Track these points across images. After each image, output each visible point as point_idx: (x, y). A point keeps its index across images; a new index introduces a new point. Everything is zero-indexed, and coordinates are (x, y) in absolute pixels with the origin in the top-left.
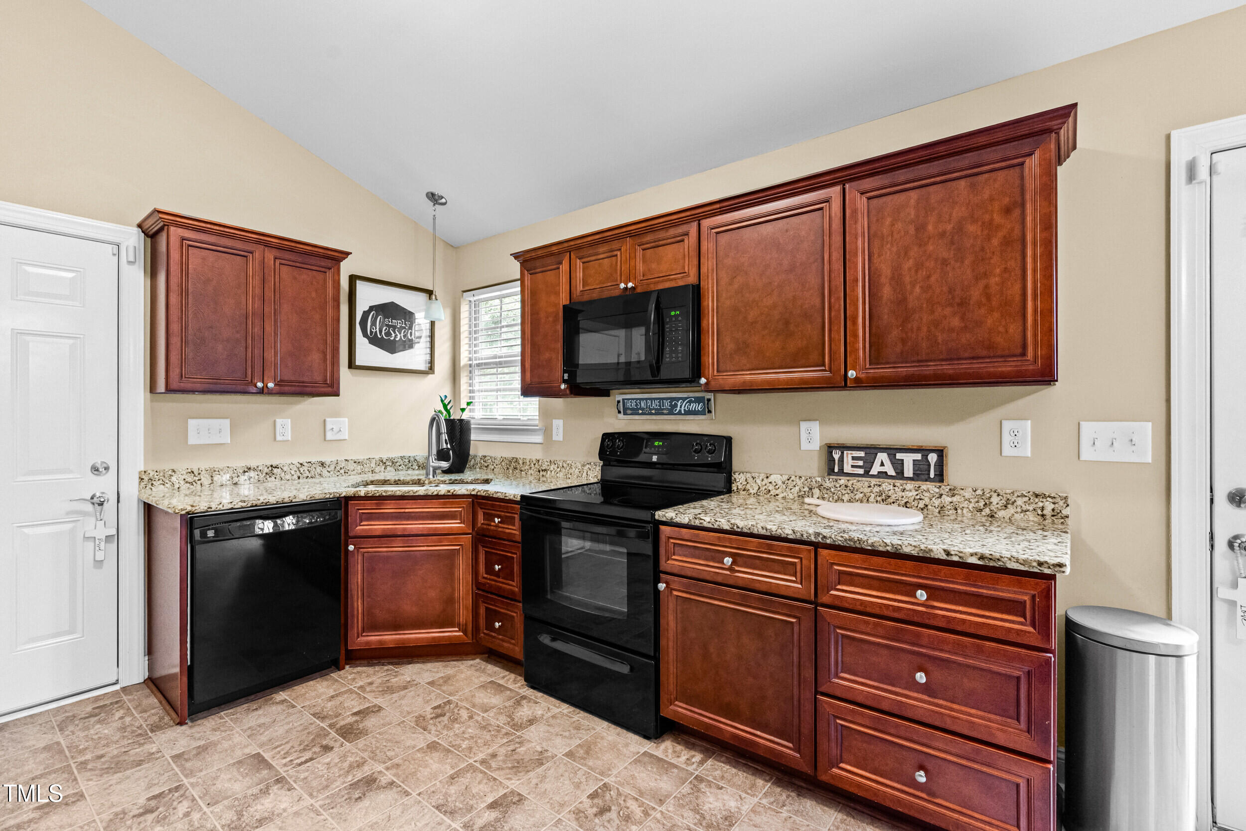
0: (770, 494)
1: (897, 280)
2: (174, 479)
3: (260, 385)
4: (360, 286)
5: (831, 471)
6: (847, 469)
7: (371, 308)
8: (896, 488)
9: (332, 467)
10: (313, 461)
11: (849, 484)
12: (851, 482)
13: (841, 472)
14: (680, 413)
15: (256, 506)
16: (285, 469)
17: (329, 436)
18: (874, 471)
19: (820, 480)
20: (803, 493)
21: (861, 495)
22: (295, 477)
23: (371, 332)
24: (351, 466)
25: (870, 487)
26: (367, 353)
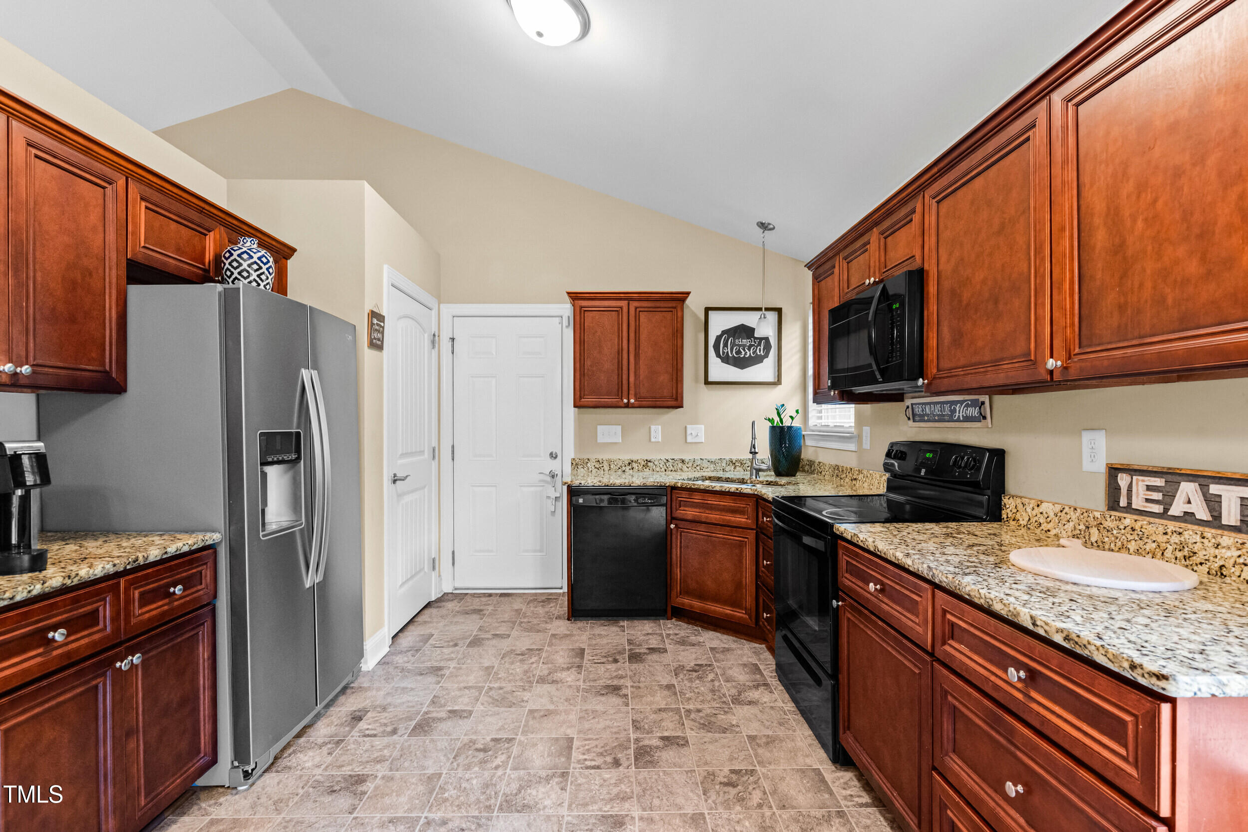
0: (1041, 528)
1: (1114, 215)
2: (589, 465)
3: (625, 401)
4: (712, 314)
5: (1113, 504)
6: (1137, 503)
7: (724, 332)
8: (1205, 541)
9: (690, 464)
10: (676, 458)
11: (1137, 526)
12: (1139, 524)
13: (1129, 509)
14: (958, 420)
15: (608, 486)
16: (656, 463)
17: (689, 439)
18: (1177, 509)
19: (1099, 517)
20: (1079, 532)
21: (1154, 545)
22: (663, 470)
23: (723, 353)
24: (705, 464)
25: (1166, 534)
26: (719, 370)
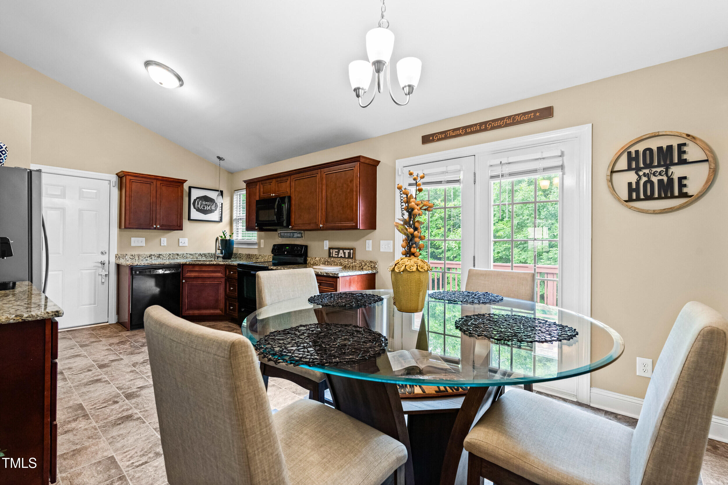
2: (126, 257)
3: (155, 226)
4: (192, 190)
5: (330, 256)
6: (334, 255)
7: (197, 198)
9: (181, 256)
10: (174, 253)
11: (334, 260)
14: (295, 238)
16: (164, 255)
17: (180, 245)
18: (339, 256)
19: (327, 259)
20: (323, 263)
22: (168, 259)
23: (197, 207)
24: (188, 256)
25: (337, 261)
26: (195, 214)
